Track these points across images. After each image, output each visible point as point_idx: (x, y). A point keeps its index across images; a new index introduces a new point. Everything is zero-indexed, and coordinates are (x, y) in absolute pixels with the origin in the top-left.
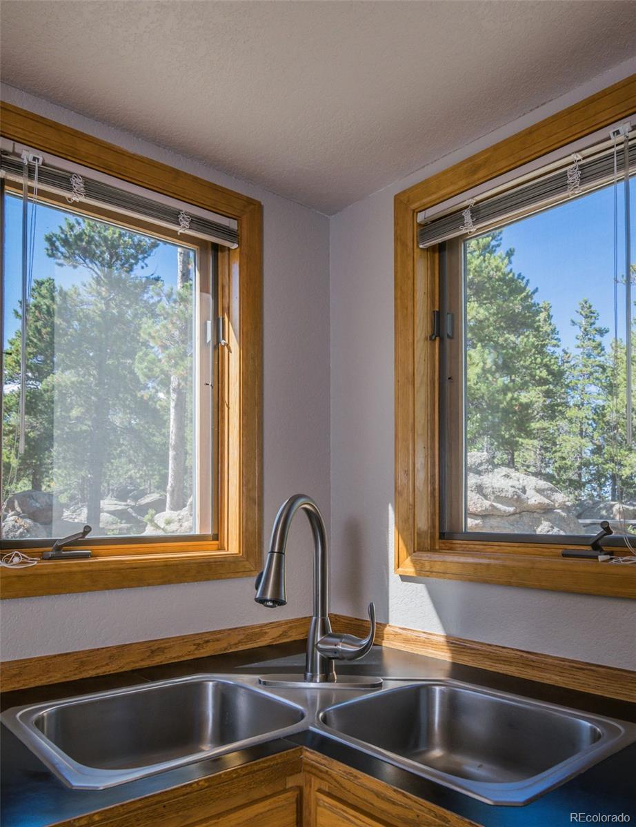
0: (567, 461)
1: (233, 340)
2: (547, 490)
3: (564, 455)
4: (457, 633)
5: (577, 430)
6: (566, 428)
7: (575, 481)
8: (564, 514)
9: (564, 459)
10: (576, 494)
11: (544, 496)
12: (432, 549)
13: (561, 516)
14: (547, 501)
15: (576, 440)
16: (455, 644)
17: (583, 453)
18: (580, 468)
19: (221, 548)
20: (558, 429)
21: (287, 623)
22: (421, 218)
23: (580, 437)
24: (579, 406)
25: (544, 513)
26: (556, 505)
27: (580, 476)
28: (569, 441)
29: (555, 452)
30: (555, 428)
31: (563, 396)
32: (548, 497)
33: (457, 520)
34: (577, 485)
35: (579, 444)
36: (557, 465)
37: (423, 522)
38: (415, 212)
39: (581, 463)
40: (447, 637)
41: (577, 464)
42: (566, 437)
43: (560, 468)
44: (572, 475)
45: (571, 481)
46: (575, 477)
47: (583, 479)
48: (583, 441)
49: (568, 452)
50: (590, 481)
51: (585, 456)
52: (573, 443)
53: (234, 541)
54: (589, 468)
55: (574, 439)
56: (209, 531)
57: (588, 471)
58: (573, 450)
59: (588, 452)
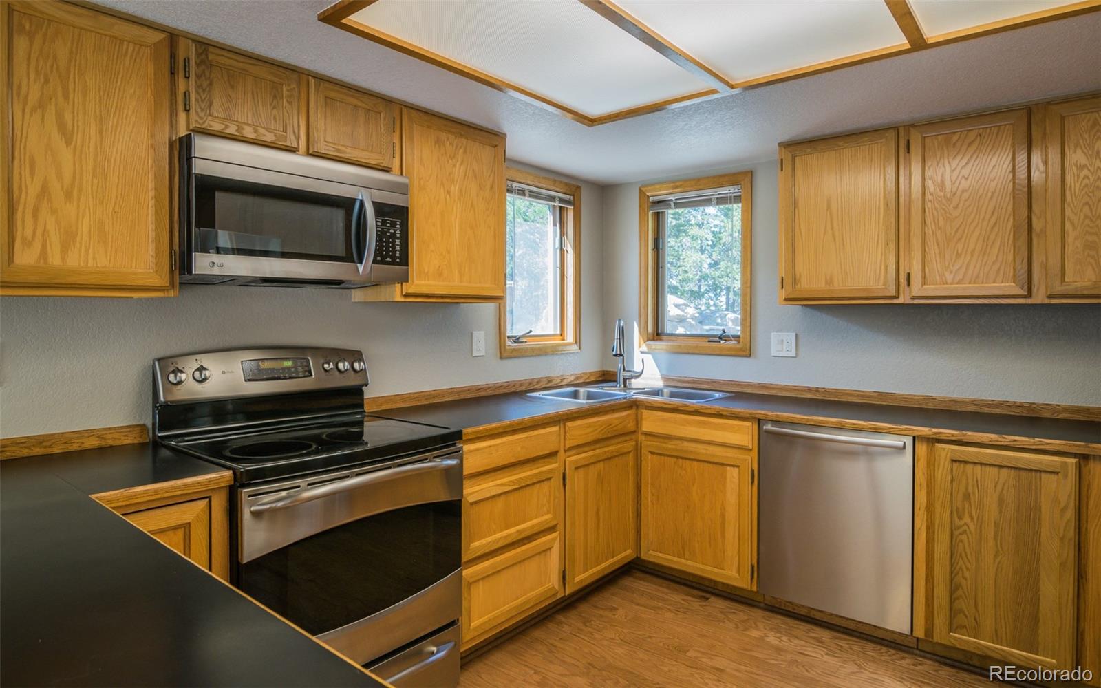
2: (682, 305)
3: (686, 269)
5: (698, 247)
6: (688, 244)
7: (696, 292)
8: (693, 323)
10: (696, 303)
12: (653, 340)
13: (691, 324)
14: (681, 313)
15: (697, 256)
16: (665, 379)
18: (699, 280)
19: (563, 340)
20: (682, 245)
21: (590, 373)
23: (700, 253)
24: (700, 226)
25: (680, 322)
26: (688, 316)
27: (700, 287)
28: (691, 256)
29: (680, 266)
30: (679, 244)
31: (686, 215)
32: (683, 310)
33: (662, 328)
34: (696, 295)
35: (699, 259)
36: (680, 278)
37: (650, 329)
39: (700, 276)
40: (661, 375)
41: (698, 277)
42: (689, 253)
43: (683, 280)
44: (692, 286)
45: (692, 293)
46: (696, 289)
47: (702, 290)
48: (703, 256)
49: (690, 267)
50: (707, 292)
51: (704, 270)
52: (694, 259)
53: (570, 337)
54: (707, 280)
55: (695, 255)
56: (558, 332)
57: (706, 283)
58: (694, 264)
59: (707, 266)
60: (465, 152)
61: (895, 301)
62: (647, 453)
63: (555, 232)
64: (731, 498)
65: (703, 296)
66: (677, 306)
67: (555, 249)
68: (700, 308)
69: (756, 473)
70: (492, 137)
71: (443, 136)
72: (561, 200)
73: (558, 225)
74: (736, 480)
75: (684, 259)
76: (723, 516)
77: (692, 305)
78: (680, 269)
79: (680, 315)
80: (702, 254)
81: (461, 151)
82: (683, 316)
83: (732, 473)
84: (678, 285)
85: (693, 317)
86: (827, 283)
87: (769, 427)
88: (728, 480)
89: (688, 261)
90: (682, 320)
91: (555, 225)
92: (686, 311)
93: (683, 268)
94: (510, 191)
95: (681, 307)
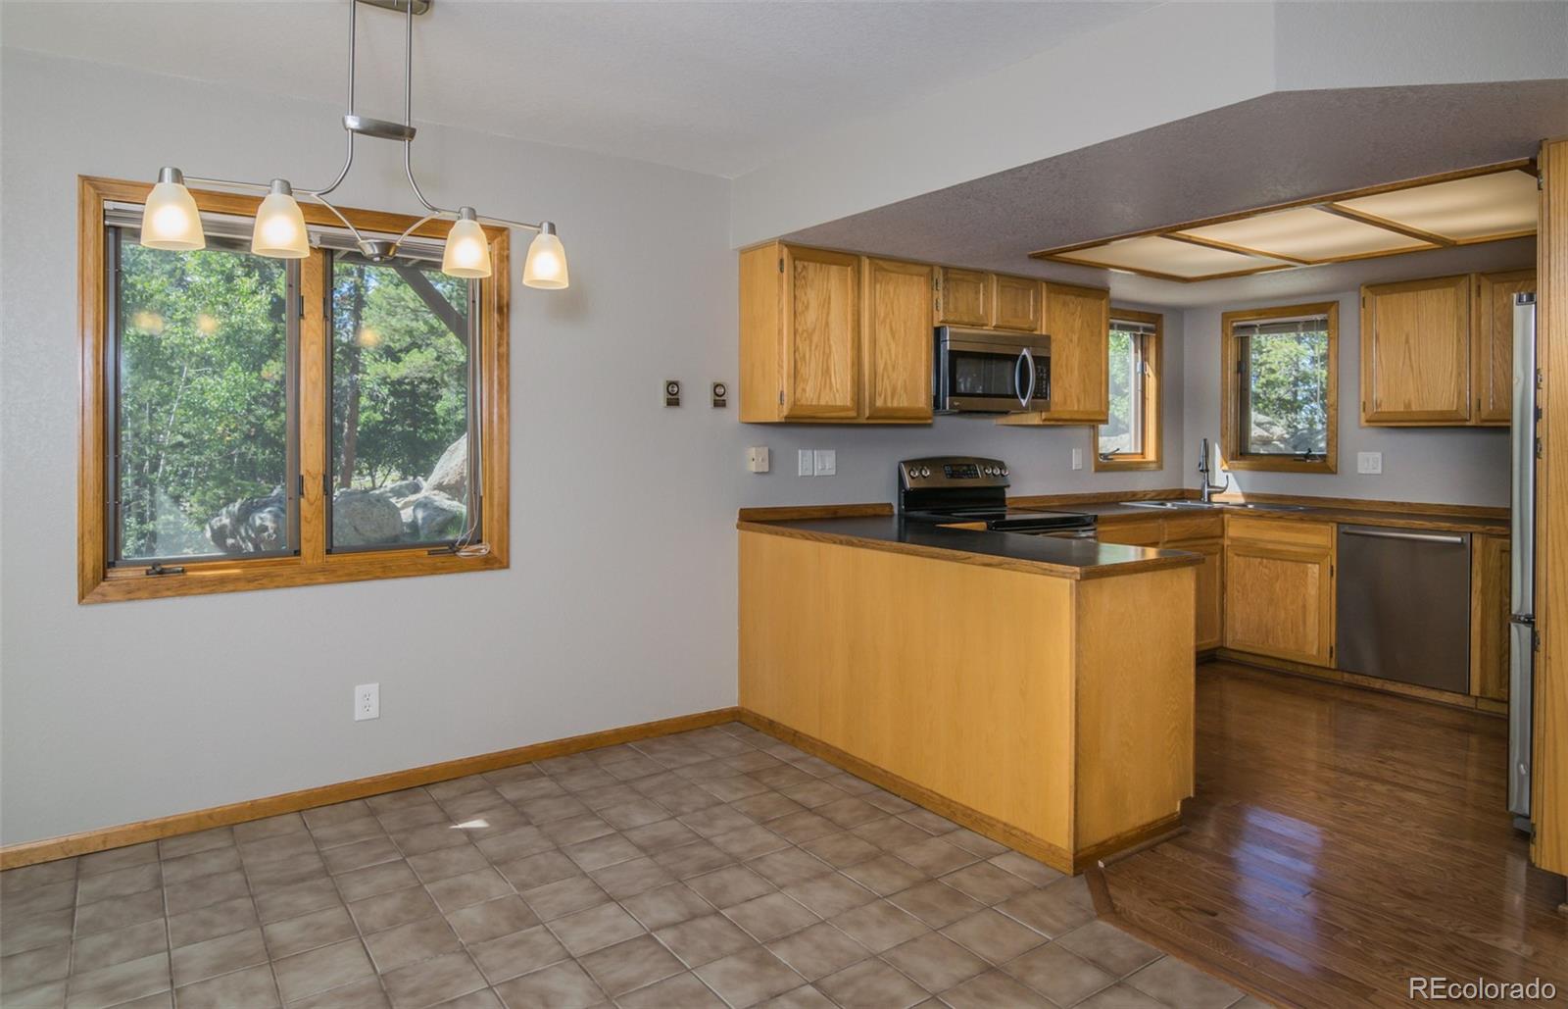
0: (1277, 375)
1: (1150, 371)
3: (1273, 367)
4: (1248, 491)
7: (1289, 402)
9: (1273, 371)
11: (1263, 429)
12: (1237, 459)
14: (1266, 434)
16: (1247, 496)
17: (1300, 363)
18: (1295, 384)
19: (1145, 458)
21: (1170, 490)
22: (1235, 324)
23: (1296, 343)
25: (1263, 441)
26: (1275, 438)
27: (1295, 394)
28: (1281, 347)
29: (1261, 365)
32: (1267, 430)
33: (1247, 447)
34: (1290, 406)
36: (1263, 380)
37: (1233, 449)
38: (1233, 322)
39: (1297, 378)
41: (1292, 379)
44: (1283, 393)
45: (1281, 401)
46: (1288, 397)
47: (1300, 398)
48: (1301, 348)
49: (1279, 363)
50: (1307, 400)
51: (1302, 368)
52: (1286, 351)
53: (1151, 455)
54: (1308, 383)
55: (1288, 344)
56: (1140, 451)
57: (1306, 387)
58: (1286, 359)
59: (1308, 362)
60: (1082, 308)
61: (1468, 424)
62: (1232, 555)
63: (1136, 358)
64: (1312, 591)
65: (1301, 408)
66: (1259, 425)
67: (1136, 374)
68: (1295, 427)
69: (1335, 569)
70: (1102, 292)
71: (1068, 298)
72: (1145, 329)
73: (1139, 351)
74: (1317, 575)
75: (1268, 351)
76: (1304, 606)
77: (1283, 422)
78: (1263, 368)
79: (1263, 437)
80: (1299, 343)
81: (1079, 308)
82: (1268, 437)
83: (1314, 569)
84: (1260, 391)
85: (1281, 439)
86: (1405, 406)
87: (1347, 529)
88: (1309, 574)
89: (1276, 354)
90: (1266, 442)
91: (1136, 352)
92: (1271, 431)
93: (1268, 366)
94: (1112, 327)
95: (1264, 426)
